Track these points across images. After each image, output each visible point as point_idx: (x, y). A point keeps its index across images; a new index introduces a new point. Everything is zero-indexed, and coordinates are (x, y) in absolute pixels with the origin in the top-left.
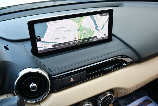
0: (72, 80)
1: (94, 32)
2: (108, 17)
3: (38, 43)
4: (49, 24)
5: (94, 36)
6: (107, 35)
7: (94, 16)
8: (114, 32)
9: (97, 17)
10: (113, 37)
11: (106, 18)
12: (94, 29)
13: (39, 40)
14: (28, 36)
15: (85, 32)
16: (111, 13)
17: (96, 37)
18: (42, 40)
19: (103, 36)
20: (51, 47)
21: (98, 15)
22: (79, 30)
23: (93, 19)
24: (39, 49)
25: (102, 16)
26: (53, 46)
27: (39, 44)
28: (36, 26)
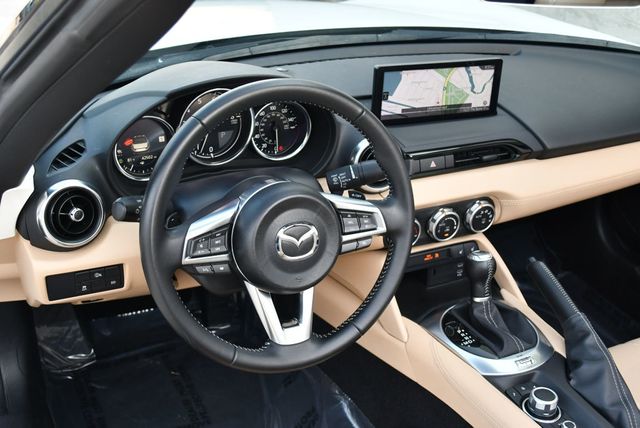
0: (433, 165)
1: (468, 95)
2: (492, 72)
3: (383, 103)
4: (404, 74)
5: (467, 102)
6: (488, 104)
7: (472, 68)
8: (501, 100)
9: (476, 70)
10: (498, 109)
11: (490, 73)
12: (469, 91)
13: (386, 99)
14: (369, 92)
15: (453, 93)
16: (498, 66)
17: (470, 105)
18: (390, 98)
19: (482, 105)
20: (400, 112)
21: (478, 67)
22: (445, 89)
23: (469, 72)
24: (383, 113)
25: (483, 69)
26: (403, 110)
27: (385, 105)
28: (387, 76)
